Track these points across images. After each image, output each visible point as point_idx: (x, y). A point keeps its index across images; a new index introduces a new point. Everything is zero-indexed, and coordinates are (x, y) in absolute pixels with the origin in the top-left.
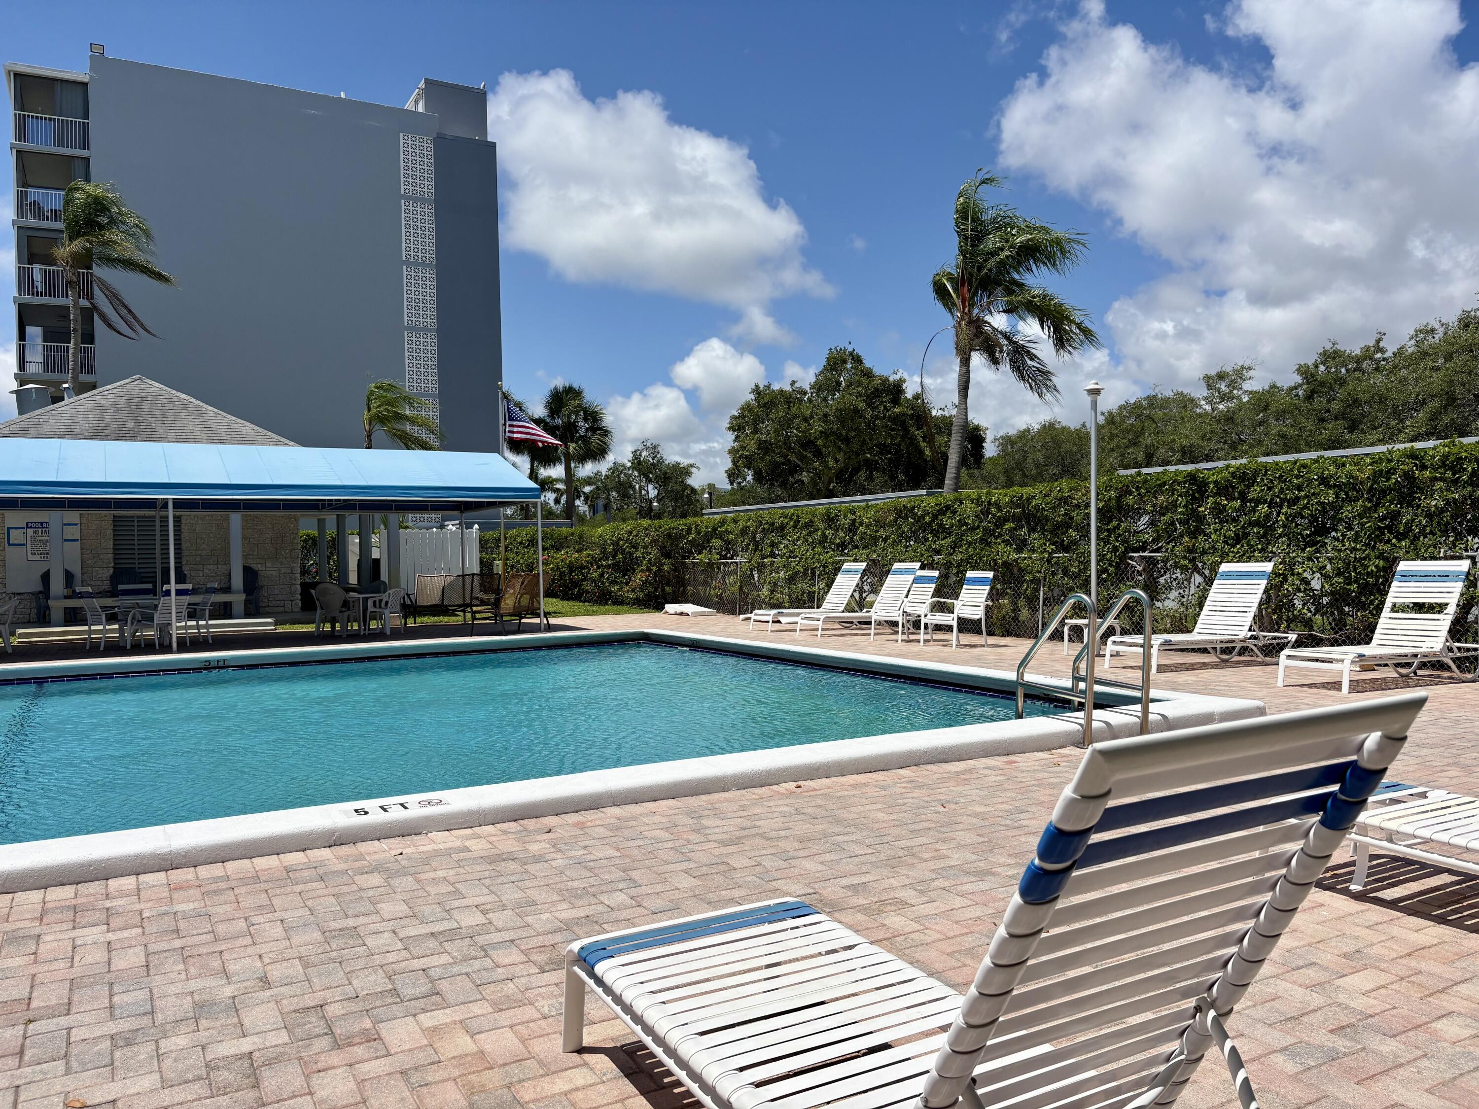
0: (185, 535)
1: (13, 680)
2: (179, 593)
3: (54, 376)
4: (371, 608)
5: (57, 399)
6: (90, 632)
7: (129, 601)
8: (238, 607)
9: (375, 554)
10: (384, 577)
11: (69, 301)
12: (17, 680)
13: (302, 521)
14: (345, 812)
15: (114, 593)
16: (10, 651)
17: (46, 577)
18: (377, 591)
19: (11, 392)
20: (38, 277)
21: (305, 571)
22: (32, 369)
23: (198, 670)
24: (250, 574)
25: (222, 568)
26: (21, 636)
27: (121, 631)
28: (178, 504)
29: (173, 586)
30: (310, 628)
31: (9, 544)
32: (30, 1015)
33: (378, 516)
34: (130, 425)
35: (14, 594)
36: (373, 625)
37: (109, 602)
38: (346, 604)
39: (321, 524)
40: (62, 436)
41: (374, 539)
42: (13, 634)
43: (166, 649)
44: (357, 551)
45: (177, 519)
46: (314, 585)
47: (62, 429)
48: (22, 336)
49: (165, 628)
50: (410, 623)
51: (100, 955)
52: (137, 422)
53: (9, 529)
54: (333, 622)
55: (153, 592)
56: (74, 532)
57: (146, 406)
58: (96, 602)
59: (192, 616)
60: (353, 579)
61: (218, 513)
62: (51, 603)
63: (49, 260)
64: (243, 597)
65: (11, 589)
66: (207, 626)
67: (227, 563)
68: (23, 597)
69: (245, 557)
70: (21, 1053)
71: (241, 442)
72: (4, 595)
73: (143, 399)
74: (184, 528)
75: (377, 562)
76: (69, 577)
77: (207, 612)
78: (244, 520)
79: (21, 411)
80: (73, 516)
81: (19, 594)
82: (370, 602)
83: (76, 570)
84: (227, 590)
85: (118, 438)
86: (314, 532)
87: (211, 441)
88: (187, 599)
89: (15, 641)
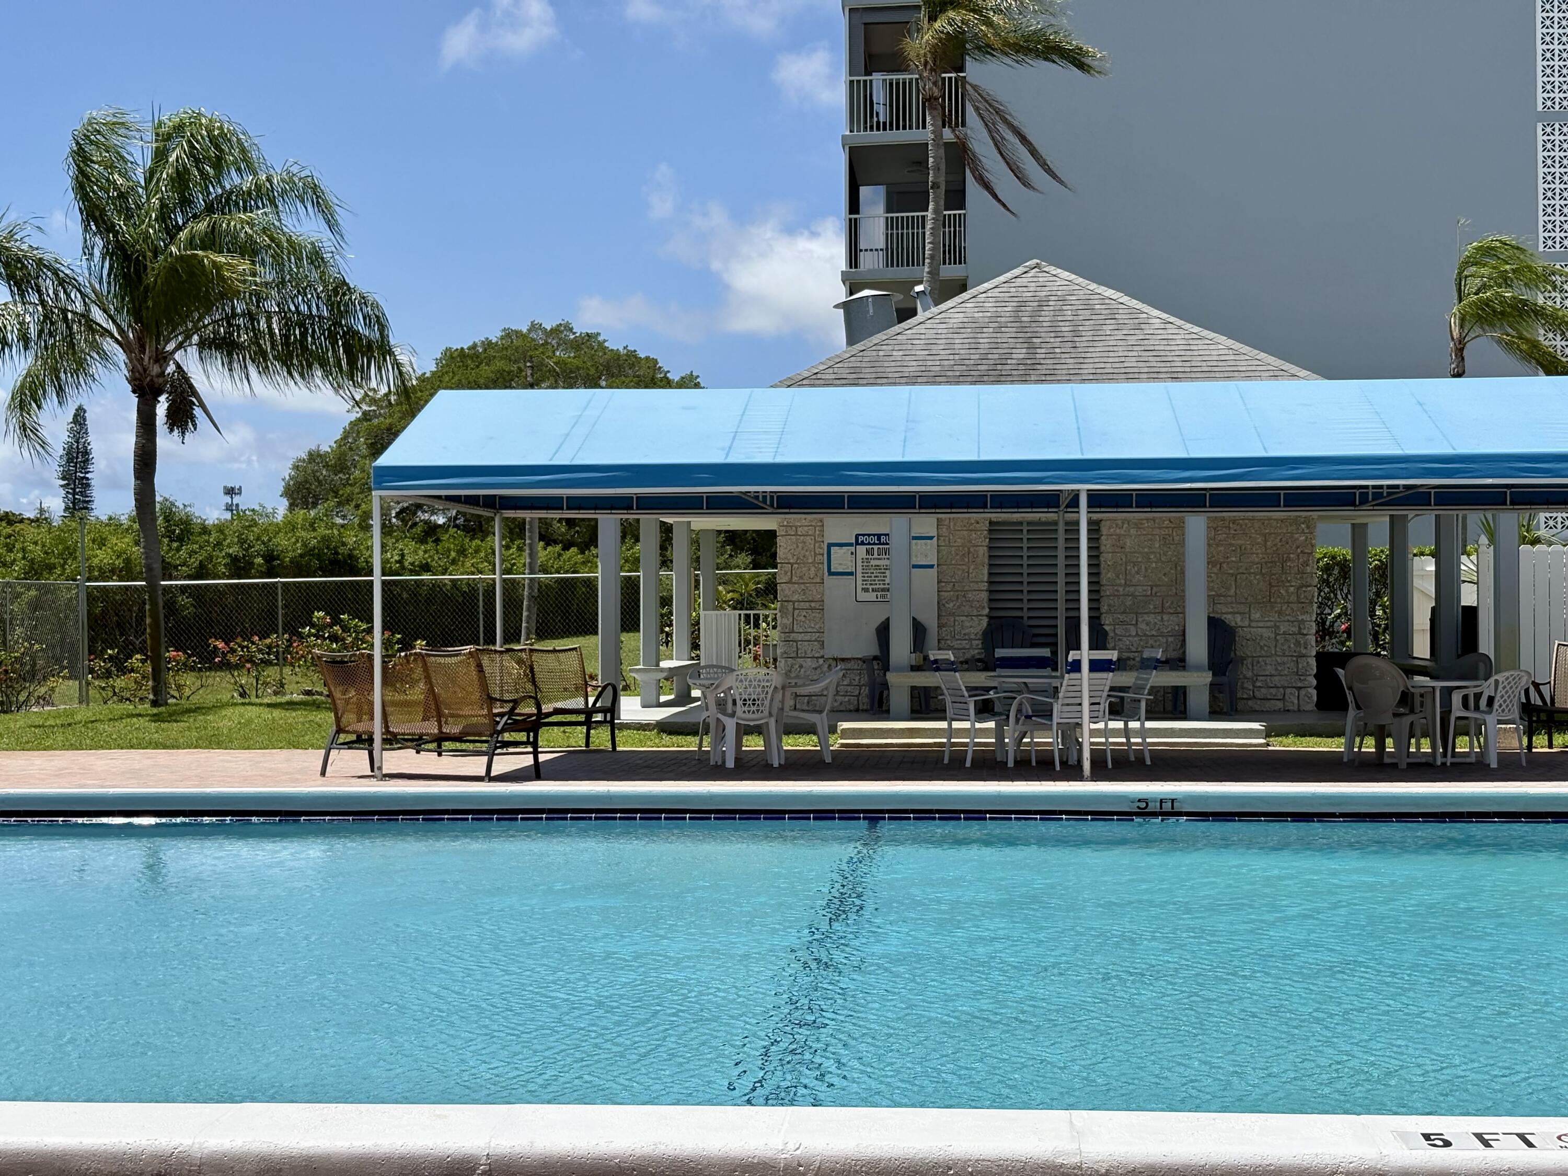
0: (1107, 558)
1: (833, 811)
2: (1096, 666)
3: (902, 273)
4: (1457, 710)
5: (907, 313)
6: (950, 732)
7: (1011, 678)
8: (1199, 698)
9: (1468, 597)
10: (1486, 644)
11: (926, 135)
12: (840, 811)
13: (1322, 528)
14: (1403, 1136)
15: (987, 664)
16: (828, 760)
17: (883, 631)
18: (1472, 675)
19: (836, 306)
20: (879, 96)
21: (1325, 631)
22: (870, 262)
23: (1125, 816)
24: (1220, 634)
25: (1171, 622)
26: (846, 733)
27: (999, 733)
28: (1097, 500)
29: (1085, 654)
30: (1334, 746)
31: (831, 573)
33: (1475, 517)
34: (1020, 353)
35: (835, 659)
36: (1462, 745)
37: (980, 678)
38: (1406, 699)
39: (1359, 534)
40: (912, 380)
41: (1467, 565)
42: (833, 730)
43: (1072, 772)
44: (1431, 589)
45: (1094, 528)
46: (1343, 659)
47: (912, 368)
48: (854, 205)
49: (1071, 731)
50: (1541, 745)
52: (1032, 348)
53: (830, 546)
54: (1381, 735)
55: (1049, 663)
56: (927, 553)
57: (1046, 316)
58: (962, 679)
59: (1116, 711)
60: (1421, 648)
61: (1163, 516)
62: (891, 677)
63: (896, 62)
64: (1207, 678)
65: (833, 650)
66: (1143, 732)
67: (1181, 612)
68: (849, 666)
69: (1212, 600)
71: (1209, 374)
72: (821, 661)
73: (1042, 304)
74: (1106, 543)
75: (1471, 613)
76: (919, 630)
77: (1143, 705)
78: (1213, 528)
79: (852, 339)
80: (926, 523)
81: (843, 660)
82: (1456, 698)
83: (930, 620)
84: (1178, 662)
85: (999, 379)
86: (1346, 552)
87: (1154, 376)
88: (1108, 679)
89: (837, 743)
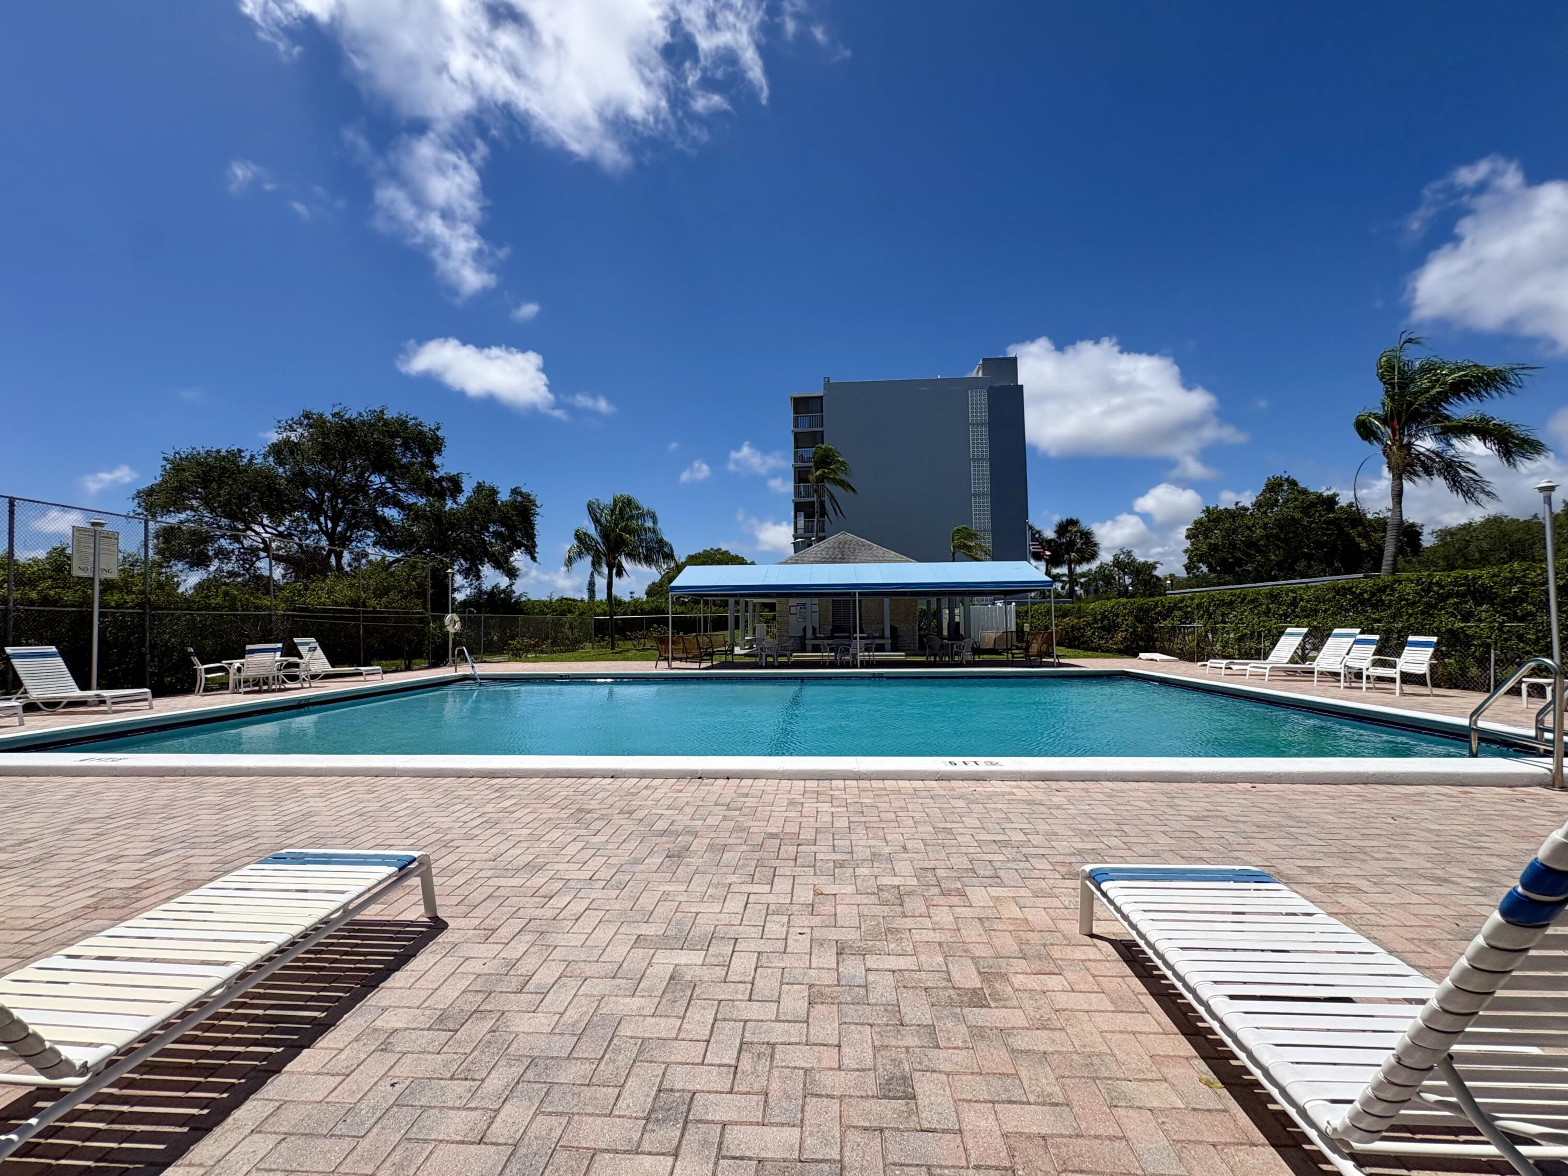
0: (863, 609)
1: (792, 678)
2: (861, 638)
3: (808, 535)
4: (955, 649)
5: (810, 545)
6: (822, 656)
7: (839, 641)
8: (888, 647)
9: (957, 619)
10: (962, 632)
11: (815, 499)
12: (794, 677)
13: (919, 601)
14: (944, 762)
15: (832, 637)
16: (790, 664)
17: (804, 629)
18: (959, 640)
20: (802, 489)
21: (920, 629)
22: (800, 532)
23: (869, 678)
24: (893, 629)
25: (881, 626)
26: (795, 657)
27: (835, 656)
28: (860, 594)
29: (858, 635)
30: (923, 659)
31: (790, 614)
32: (799, 842)
33: (958, 598)
34: (840, 556)
35: (792, 637)
36: (956, 658)
37: (830, 642)
38: (942, 646)
39: (929, 603)
40: (812, 563)
41: (957, 611)
42: (791, 656)
43: (855, 667)
44: (947, 617)
45: (860, 601)
46: (925, 636)
47: (812, 560)
48: (796, 517)
49: (855, 655)
50: (977, 659)
51: (829, 819)
52: (843, 554)
53: (790, 607)
54: (935, 656)
55: (849, 637)
56: (816, 608)
57: (847, 546)
58: (825, 642)
59: (867, 650)
60: (945, 633)
61: (878, 598)
62: (807, 642)
63: (807, 481)
64: (890, 641)
65: (791, 635)
66: (874, 656)
67: (883, 623)
68: (796, 638)
69: (891, 620)
70: (796, 860)
71: (889, 561)
72: (788, 637)
73: (846, 543)
74: (863, 605)
75: (958, 623)
76: (814, 629)
77: (874, 648)
78: (891, 601)
79: (795, 552)
80: (816, 601)
81: (794, 637)
82: (955, 646)
83: (817, 627)
84: (882, 637)
85: (834, 563)
86: (925, 608)
87: (875, 562)
88: (864, 641)
89: (792, 659)
